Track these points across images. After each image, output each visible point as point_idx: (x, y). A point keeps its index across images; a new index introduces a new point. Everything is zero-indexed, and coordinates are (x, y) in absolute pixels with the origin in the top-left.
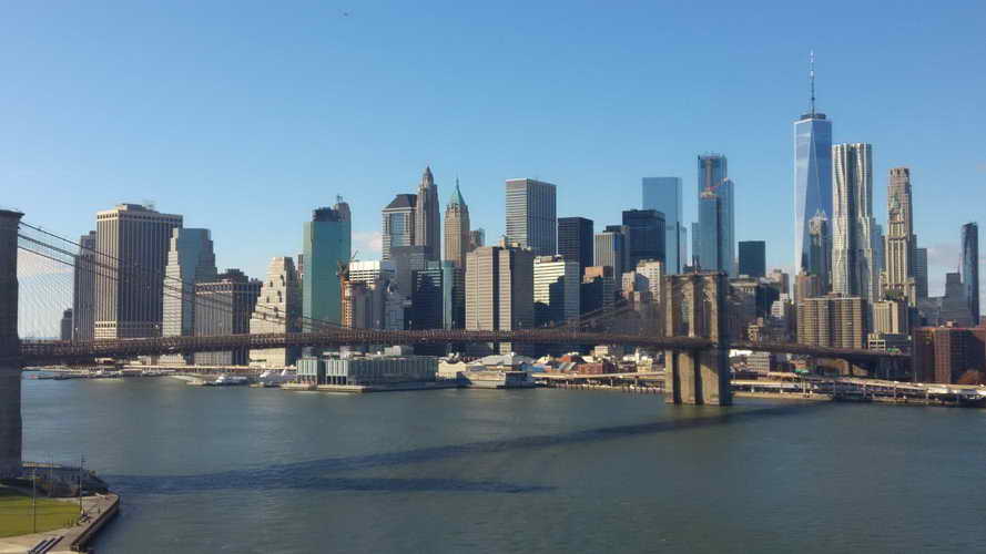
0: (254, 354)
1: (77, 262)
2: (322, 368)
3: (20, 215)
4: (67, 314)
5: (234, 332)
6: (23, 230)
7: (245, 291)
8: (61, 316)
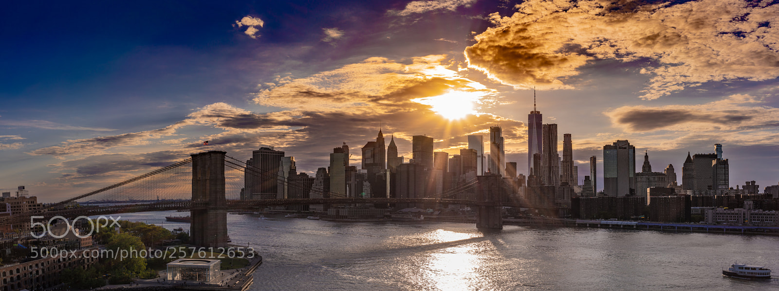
0: (311, 207)
1: (245, 170)
2: (338, 212)
3: (225, 153)
4: (243, 190)
5: (304, 198)
6: (226, 159)
7: (308, 181)
8: (240, 191)
